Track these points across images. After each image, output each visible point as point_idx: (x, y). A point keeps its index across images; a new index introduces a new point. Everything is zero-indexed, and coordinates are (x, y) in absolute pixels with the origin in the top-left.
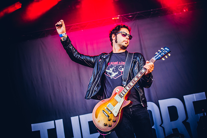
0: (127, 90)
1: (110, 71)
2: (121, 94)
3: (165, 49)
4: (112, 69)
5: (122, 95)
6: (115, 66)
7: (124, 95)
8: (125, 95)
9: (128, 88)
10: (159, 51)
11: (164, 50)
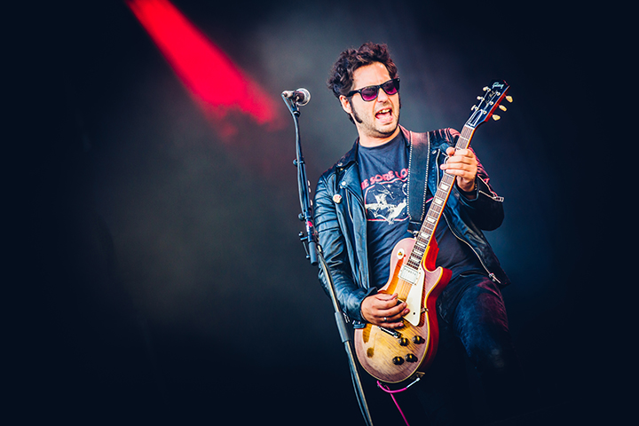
0: (425, 242)
1: (380, 202)
2: (413, 259)
3: (494, 86)
4: (383, 196)
5: (417, 261)
6: (389, 186)
7: (420, 258)
8: (424, 258)
9: (424, 235)
10: (479, 98)
11: (491, 92)
